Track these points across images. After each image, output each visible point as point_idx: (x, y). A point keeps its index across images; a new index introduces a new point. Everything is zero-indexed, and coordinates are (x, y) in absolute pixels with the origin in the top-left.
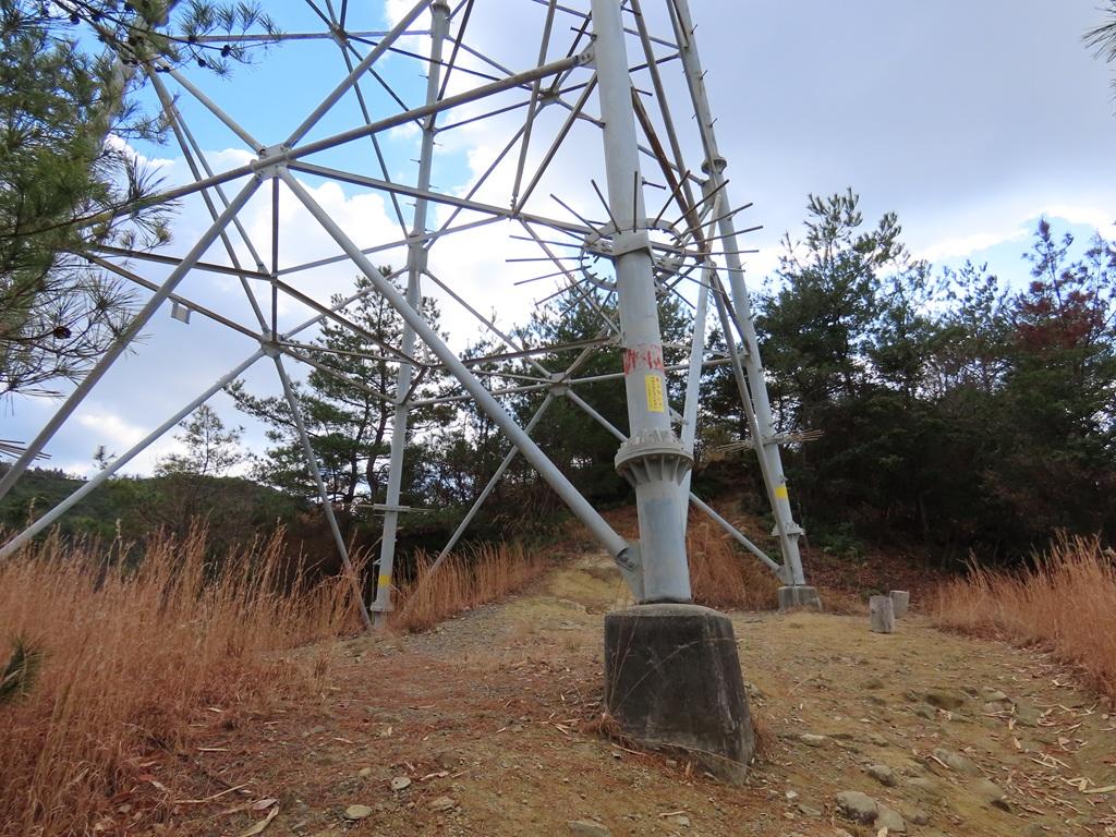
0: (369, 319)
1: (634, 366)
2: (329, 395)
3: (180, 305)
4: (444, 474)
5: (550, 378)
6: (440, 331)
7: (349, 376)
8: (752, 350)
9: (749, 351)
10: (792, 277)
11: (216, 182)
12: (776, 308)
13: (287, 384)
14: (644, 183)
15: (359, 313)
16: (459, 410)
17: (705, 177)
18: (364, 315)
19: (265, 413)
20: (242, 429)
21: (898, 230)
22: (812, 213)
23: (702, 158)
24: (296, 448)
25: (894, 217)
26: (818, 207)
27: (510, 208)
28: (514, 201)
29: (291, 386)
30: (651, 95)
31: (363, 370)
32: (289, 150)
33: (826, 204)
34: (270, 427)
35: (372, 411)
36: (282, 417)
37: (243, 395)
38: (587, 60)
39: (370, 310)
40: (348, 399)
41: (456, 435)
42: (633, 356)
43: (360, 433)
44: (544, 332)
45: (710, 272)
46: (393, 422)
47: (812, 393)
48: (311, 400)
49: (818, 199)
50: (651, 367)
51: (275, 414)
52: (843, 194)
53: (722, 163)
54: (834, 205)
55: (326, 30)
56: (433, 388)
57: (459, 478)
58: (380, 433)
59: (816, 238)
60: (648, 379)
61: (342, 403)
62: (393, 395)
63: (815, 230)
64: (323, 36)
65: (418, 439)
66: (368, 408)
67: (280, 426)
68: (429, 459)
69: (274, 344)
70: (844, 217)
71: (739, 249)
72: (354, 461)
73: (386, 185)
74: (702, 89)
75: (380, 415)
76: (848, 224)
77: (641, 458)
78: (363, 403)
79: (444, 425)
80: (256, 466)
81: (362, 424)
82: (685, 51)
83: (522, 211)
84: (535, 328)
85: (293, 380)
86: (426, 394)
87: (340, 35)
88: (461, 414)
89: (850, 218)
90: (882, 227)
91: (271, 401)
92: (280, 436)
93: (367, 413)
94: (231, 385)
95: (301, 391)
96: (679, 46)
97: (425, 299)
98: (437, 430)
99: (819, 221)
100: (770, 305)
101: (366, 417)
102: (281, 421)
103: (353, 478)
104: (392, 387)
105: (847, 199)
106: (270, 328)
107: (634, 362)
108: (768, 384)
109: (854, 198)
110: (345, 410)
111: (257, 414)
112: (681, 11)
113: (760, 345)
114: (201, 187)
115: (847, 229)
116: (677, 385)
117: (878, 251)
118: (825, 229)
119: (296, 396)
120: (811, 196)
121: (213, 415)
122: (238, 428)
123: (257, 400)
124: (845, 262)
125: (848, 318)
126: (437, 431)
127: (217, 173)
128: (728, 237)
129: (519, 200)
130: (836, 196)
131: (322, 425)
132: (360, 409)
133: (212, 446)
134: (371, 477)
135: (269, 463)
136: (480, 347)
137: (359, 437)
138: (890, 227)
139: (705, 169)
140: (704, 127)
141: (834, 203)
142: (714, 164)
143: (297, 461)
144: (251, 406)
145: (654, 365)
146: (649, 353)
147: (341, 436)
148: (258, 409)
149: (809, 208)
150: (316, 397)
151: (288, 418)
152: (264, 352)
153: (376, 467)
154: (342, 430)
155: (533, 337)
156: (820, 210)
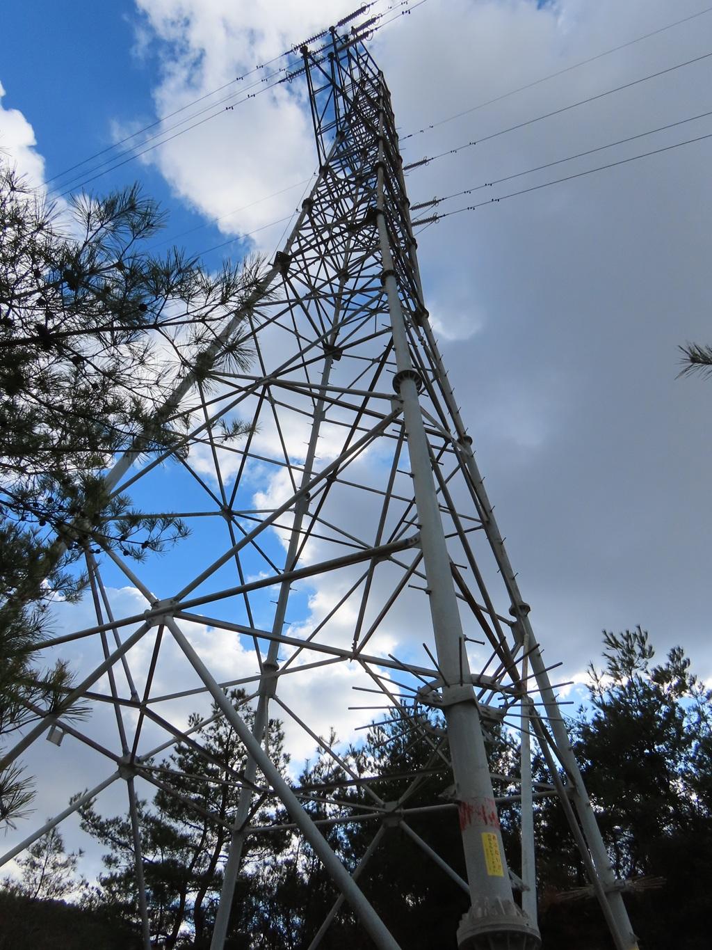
0: (219, 739)
1: (470, 822)
2: (171, 816)
3: (57, 728)
4: (273, 912)
5: (384, 807)
6: (283, 752)
7: (194, 796)
8: (577, 782)
9: (574, 783)
10: (602, 706)
11: (114, 626)
12: (592, 734)
13: (134, 803)
14: (467, 639)
15: (211, 733)
16: (294, 836)
17: (514, 619)
18: (215, 734)
19: (107, 835)
20: (81, 852)
21: (687, 663)
22: (609, 647)
23: (509, 604)
24: (129, 875)
25: (681, 652)
26: (613, 642)
27: (351, 650)
28: (355, 645)
29: (137, 805)
30: (466, 568)
31: (206, 791)
32: (177, 604)
33: (620, 639)
34: (108, 850)
35: (209, 834)
36: (122, 839)
37: (91, 814)
38: (415, 542)
39: (222, 730)
40: (188, 821)
41: (288, 863)
42: (469, 809)
43: (194, 860)
44: (377, 753)
45: (529, 708)
46: (226, 850)
47: (644, 826)
48: (153, 820)
49: (612, 635)
50: (486, 823)
51: (117, 836)
52: (633, 630)
53: (526, 608)
54: (627, 640)
55: (218, 509)
56: (271, 811)
57: (288, 917)
58: (214, 859)
59: (616, 669)
60: (484, 835)
61: (182, 825)
62: (232, 819)
63: (614, 661)
64: (215, 514)
65: (249, 869)
66: (205, 831)
67: (118, 849)
68: (261, 892)
69: (130, 766)
70: (637, 650)
71: (552, 685)
72: (184, 893)
73: (250, 631)
74: (503, 551)
75: (216, 839)
76: (643, 655)
77: (485, 935)
78: (201, 825)
79: (277, 852)
80: (85, 896)
81: (198, 849)
82: (487, 523)
83: (361, 653)
84: (370, 750)
85: (140, 798)
86: (264, 818)
87: (228, 513)
88: (295, 841)
89: (643, 650)
90: (672, 660)
91: (116, 821)
92: (116, 861)
93: (204, 837)
94: (83, 805)
95: (145, 810)
96: (482, 521)
97: (272, 722)
98: (270, 858)
99: (616, 653)
100: (585, 732)
101: (202, 842)
102: (120, 844)
103: (180, 914)
104: (231, 809)
105: (638, 634)
106: (131, 750)
107: (469, 816)
108: (597, 815)
109: (643, 634)
110: (184, 833)
111: (100, 835)
112: (481, 498)
113: (582, 772)
114: (101, 630)
115: (642, 661)
116: (507, 813)
117: (675, 681)
118: (622, 660)
119: (140, 815)
120: (605, 632)
121: (58, 836)
122: (77, 852)
123: (103, 820)
124: (648, 693)
125: (662, 746)
126: (268, 859)
127: (116, 619)
128: (541, 674)
129: (359, 643)
130: (628, 632)
131: (159, 850)
132: (197, 832)
133: (48, 870)
134: (199, 915)
135: (99, 892)
136: (317, 770)
137: (192, 866)
138: (679, 659)
139: (512, 612)
140: (508, 579)
141: (628, 637)
142: (520, 609)
143: (127, 891)
144: (95, 827)
145: (489, 821)
146: (483, 807)
147: (175, 862)
148: (100, 829)
149: (605, 642)
150: (159, 817)
151: (127, 840)
152: (119, 774)
153: (205, 901)
154: (177, 857)
155: (368, 759)
156: (616, 645)
